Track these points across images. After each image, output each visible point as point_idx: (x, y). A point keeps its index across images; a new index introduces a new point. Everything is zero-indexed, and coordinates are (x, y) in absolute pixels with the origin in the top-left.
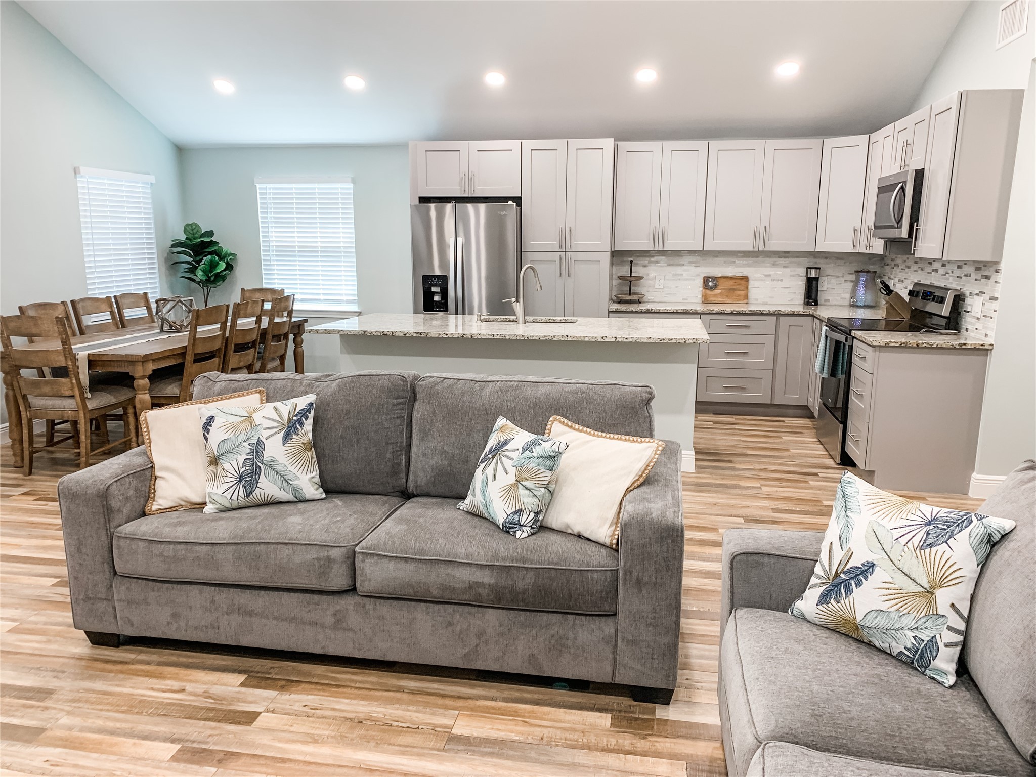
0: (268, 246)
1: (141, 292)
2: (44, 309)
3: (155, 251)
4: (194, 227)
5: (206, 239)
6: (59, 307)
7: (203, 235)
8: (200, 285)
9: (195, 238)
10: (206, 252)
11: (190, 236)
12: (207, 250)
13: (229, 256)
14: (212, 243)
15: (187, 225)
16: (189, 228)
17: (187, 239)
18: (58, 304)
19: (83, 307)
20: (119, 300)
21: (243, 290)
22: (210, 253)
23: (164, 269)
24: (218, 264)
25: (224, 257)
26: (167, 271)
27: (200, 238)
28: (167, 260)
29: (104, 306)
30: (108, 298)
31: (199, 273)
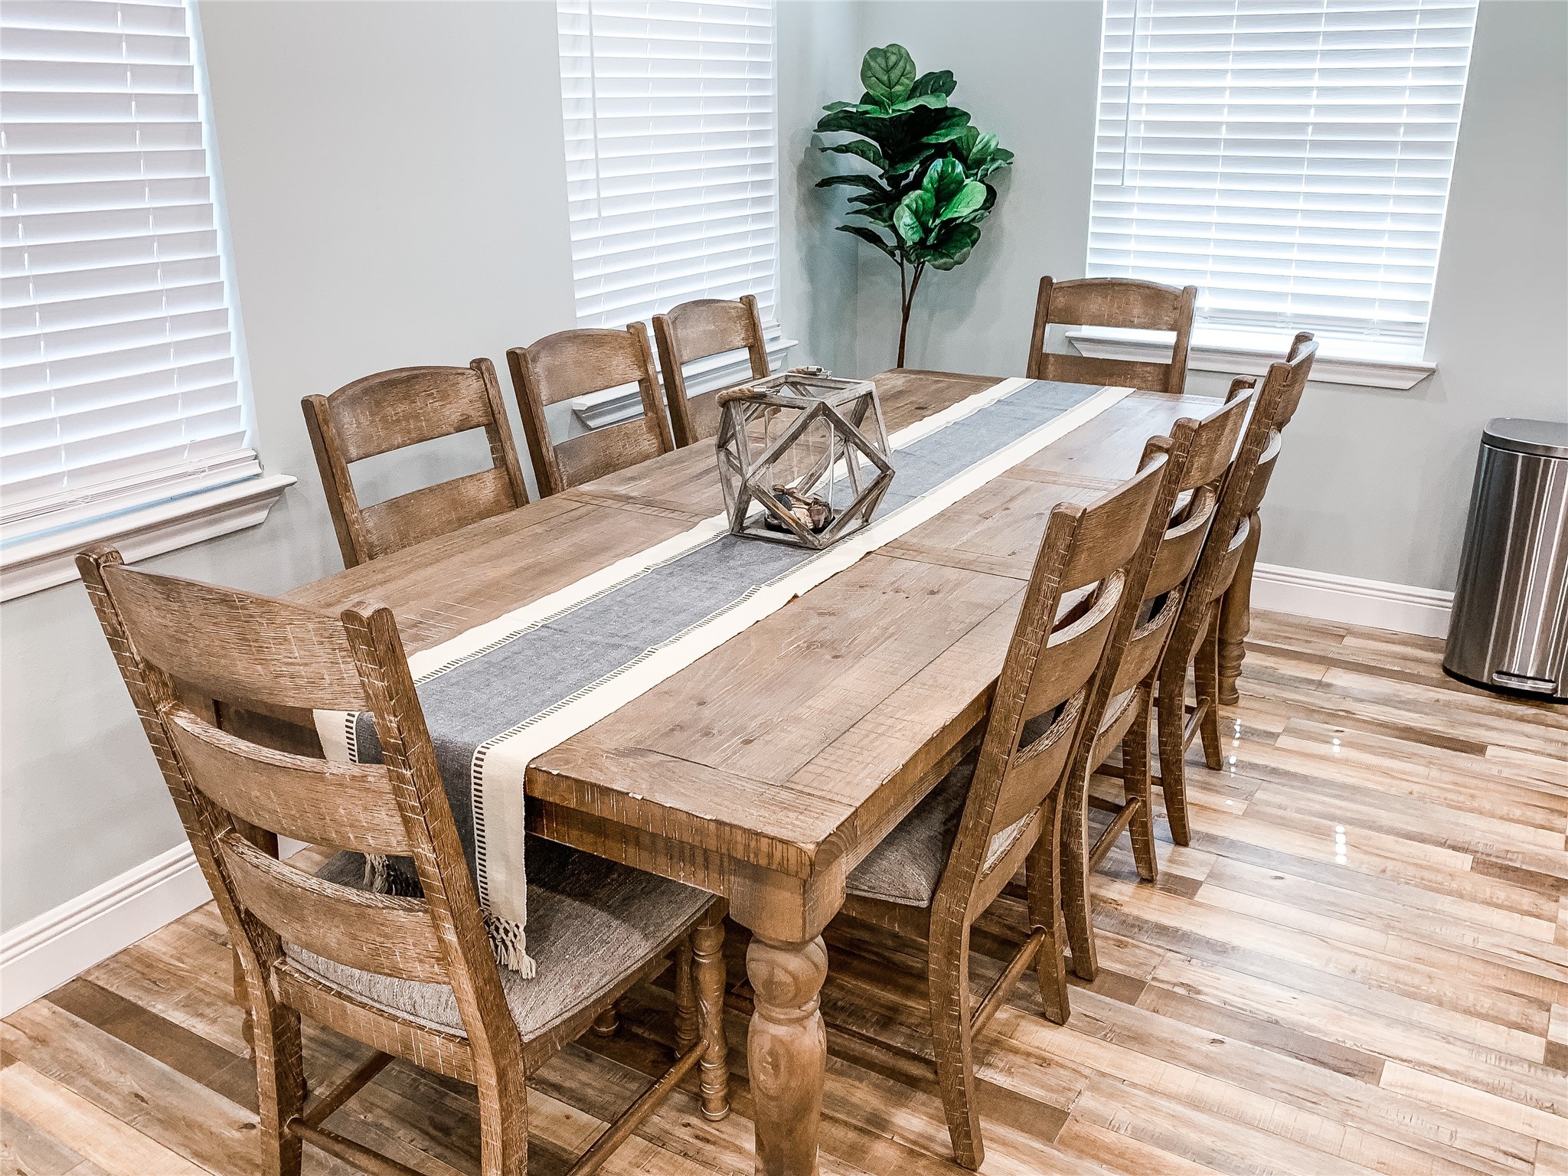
0: (1124, 124)
1: (734, 296)
2: (407, 397)
3: (772, 142)
4: (893, 59)
5: (933, 103)
6: (463, 384)
7: (918, 89)
8: (893, 255)
9: (893, 99)
10: (930, 146)
11: (879, 92)
12: (932, 140)
13: (993, 160)
14: (948, 117)
15: (874, 53)
16: (876, 65)
17: (867, 99)
18: (458, 372)
19: (550, 372)
20: (670, 331)
21: (1046, 282)
22: (941, 151)
23: (793, 202)
24: (960, 186)
25: (979, 162)
26: (802, 209)
27: (909, 98)
28: (804, 169)
29: (622, 363)
30: (635, 331)
31: (904, 219)
